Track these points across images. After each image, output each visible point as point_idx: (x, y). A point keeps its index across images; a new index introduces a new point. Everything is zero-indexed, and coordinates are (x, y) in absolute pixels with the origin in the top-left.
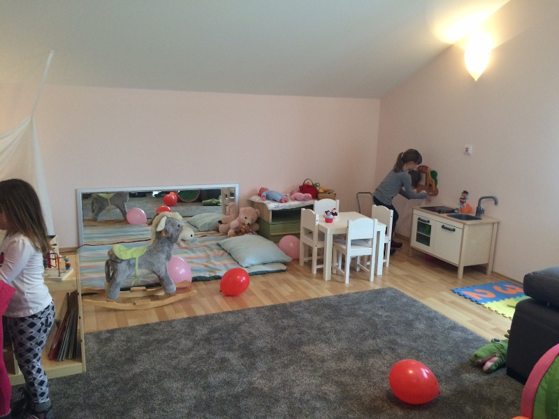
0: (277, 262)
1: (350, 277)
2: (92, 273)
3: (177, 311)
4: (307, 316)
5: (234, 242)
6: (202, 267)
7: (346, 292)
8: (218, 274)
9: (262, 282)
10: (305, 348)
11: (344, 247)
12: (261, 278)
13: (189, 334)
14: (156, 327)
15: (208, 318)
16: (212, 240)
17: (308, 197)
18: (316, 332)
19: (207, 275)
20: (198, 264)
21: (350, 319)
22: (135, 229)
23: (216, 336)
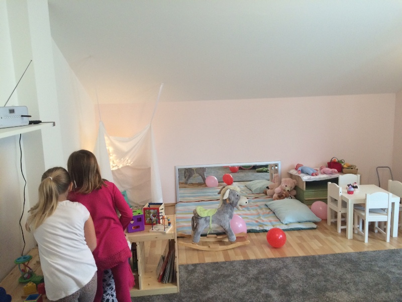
0: (310, 221)
1: (368, 237)
2: (184, 222)
3: (236, 255)
4: (331, 267)
5: (278, 204)
6: (255, 222)
7: (366, 250)
8: (265, 228)
9: (298, 237)
10: (329, 294)
11: (363, 214)
12: (296, 233)
13: (244, 273)
14: (223, 265)
15: (258, 262)
16: (261, 202)
17: (335, 172)
18: (339, 281)
19: (258, 228)
20: (251, 219)
21: (368, 273)
22: (211, 191)
23: (263, 276)
